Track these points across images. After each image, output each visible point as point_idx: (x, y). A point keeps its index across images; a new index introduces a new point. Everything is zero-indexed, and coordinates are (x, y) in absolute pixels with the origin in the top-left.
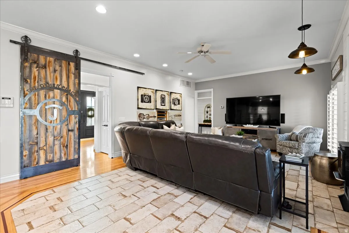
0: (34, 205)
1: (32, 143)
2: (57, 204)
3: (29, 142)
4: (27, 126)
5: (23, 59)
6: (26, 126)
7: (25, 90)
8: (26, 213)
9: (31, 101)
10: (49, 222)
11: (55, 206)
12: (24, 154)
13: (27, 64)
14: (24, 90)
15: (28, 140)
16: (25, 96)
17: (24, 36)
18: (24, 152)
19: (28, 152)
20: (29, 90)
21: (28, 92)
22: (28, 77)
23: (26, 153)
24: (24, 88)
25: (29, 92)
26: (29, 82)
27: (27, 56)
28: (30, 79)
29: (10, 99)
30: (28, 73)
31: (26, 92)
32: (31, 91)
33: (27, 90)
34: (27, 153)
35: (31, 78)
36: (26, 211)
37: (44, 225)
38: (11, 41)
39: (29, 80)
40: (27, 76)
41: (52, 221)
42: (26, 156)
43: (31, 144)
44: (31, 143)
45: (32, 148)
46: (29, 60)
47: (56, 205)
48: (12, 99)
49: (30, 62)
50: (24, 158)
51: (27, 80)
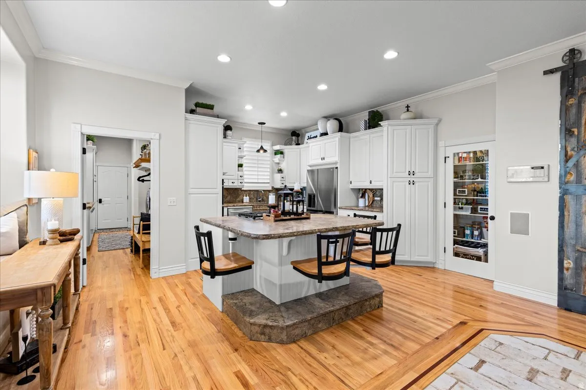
0: (519, 350)
1: (581, 249)
2: (548, 375)
3: (574, 246)
4: (571, 214)
5: (565, 95)
6: (569, 215)
7: (569, 149)
8: (499, 349)
9: (579, 169)
10: (500, 383)
11: (542, 374)
12: (566, 265)
13: (572, 101)
14: (566, 149)
15: (573, 242)
16: (567, 161)
17: (567, 53)
18: (565, 262)
19: (572, 263)
20: (576, 149)
21: (573, 152)
22: (573, 124)
23: (569, 263)
24: (567, 145)
25: (575, 151)
26: (576, 133)
27: (573, 86)
28: (579, 128)
29: (542, 168)
30: (574, 117)
31: (569, 153)
32: (580, 150)
33: (573, 150)
34: (572, 265)
35: (581, 124)
36: (501, 347)
37: (490, 380)
38: (546, 73)
39: (576, 131)
40: (571, 123)
41: (504, 385)
42: (570, 271)
43: (578, 250)
44: (579, 248)
45: (581, 260)
46: (577, 92)
47: (545, 374)
48: (546, 167)
49: (579, 94)
50: (565, 272)
51: (572, 130)
